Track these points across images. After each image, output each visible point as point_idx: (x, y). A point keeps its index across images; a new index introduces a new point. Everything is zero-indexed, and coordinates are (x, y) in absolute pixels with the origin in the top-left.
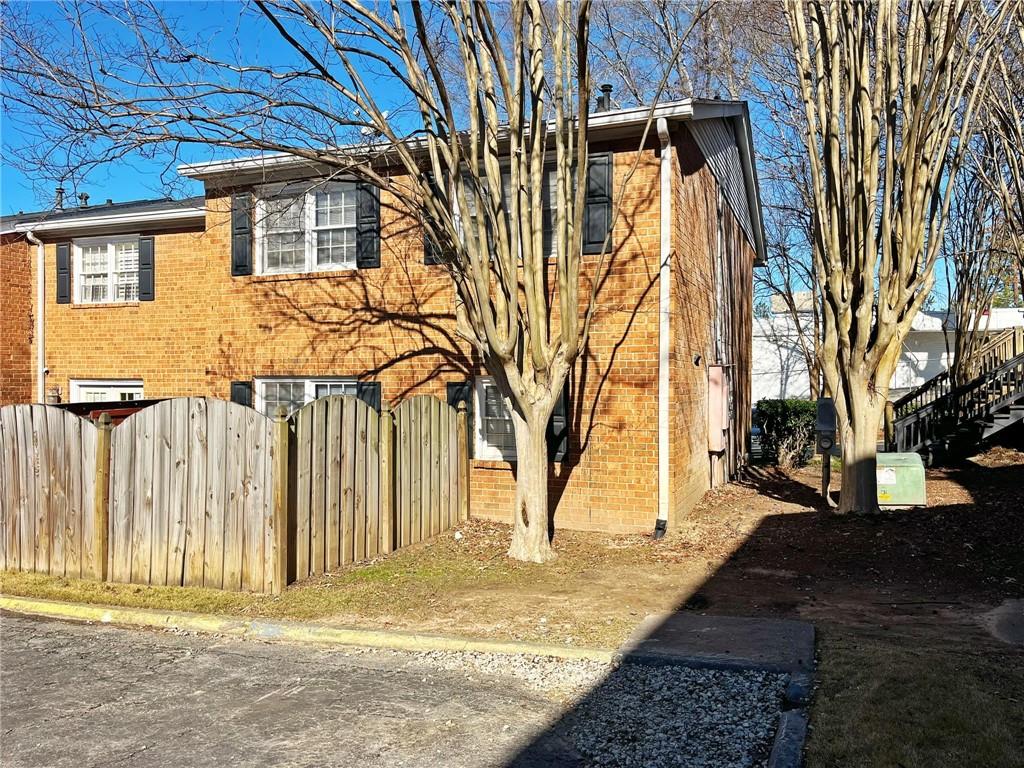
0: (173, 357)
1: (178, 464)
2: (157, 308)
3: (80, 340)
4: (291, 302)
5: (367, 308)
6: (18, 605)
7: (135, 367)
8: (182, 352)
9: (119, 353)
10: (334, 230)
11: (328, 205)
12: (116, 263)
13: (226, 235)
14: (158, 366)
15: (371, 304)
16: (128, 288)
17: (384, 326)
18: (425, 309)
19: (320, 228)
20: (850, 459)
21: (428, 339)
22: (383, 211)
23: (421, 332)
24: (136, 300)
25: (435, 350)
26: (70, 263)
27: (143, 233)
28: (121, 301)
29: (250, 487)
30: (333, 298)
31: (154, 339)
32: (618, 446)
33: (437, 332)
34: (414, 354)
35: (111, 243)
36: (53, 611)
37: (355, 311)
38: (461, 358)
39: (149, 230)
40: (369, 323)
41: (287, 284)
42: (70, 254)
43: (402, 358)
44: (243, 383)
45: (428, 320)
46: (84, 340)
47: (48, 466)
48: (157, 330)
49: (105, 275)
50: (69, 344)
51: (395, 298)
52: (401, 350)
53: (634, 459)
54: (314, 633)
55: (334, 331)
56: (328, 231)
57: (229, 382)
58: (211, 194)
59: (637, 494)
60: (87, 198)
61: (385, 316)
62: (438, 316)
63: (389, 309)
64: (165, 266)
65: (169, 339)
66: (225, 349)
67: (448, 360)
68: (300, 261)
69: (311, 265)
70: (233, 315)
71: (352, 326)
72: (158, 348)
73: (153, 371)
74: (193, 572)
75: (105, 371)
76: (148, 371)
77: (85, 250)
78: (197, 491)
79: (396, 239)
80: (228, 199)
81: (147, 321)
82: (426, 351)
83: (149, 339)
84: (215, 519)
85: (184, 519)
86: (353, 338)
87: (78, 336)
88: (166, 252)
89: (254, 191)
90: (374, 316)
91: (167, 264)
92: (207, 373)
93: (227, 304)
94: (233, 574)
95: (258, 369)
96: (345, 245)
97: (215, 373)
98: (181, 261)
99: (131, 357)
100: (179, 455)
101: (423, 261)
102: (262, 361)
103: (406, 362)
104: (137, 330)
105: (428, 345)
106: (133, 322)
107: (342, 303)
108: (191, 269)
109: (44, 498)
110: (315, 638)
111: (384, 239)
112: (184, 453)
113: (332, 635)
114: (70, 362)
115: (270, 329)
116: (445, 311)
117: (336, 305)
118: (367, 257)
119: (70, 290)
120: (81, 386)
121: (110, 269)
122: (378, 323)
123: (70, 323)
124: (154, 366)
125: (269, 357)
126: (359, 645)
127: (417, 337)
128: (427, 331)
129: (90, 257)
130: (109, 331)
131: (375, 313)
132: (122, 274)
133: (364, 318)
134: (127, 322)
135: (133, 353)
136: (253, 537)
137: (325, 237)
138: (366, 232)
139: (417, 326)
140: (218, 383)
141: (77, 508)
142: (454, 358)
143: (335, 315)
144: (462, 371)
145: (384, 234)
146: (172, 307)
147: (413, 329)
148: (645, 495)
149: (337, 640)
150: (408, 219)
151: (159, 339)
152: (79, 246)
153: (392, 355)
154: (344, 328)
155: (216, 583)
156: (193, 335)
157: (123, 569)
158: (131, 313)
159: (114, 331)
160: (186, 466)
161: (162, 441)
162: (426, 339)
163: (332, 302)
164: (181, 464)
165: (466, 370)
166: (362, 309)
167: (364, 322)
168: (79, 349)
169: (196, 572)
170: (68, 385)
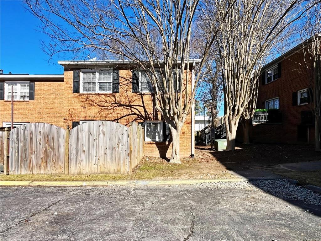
0: (41, 116)
1: (95, 140)
2: (35, 102)
3: (7, 111)
4: (92, 101)
5: (116, 103)
6: (47, 183)
7: (27, 119)
8: (44, 115)
9: (21, 115)
10: (104, 83)
11: (103, 76)
12: (20, 89)
13: (71, 82)
14: (35, 119)
15: (117, 102)
16: (24, 97)
17: (120, 108)
18: (132, 104)
19: (100, 82)
20: (230, 139)
21: (133, 111)
22: (120, 78)
23: (130, 109)
24: (28, 100)
25: (135, 114)
26: (4, 88)
27: (30, 81)
28: (22, 100)
29: (120, 146)
30: (105, 100)
31: (34, 111)
32: (182, 137)
33: (135, 109)
34: (129, 115)
35: (19, 83)
36: (62, 184)
37: (112, 104)
38: (142, 116)
39: (33, 80)
40: (116, 107)
41: (91, 96)
42: (4, 85)
43: (125, 116)
44: (76, 122)
45: (133, 107)
46: (9, 111)
47: (45, 142)
48: (35, 109)
49: (16, 93)
50: (3, 112)
51: (123, 101)
52: (125, 114)
53: (185, 140)
54: (158, 182)
55: (106, 109)
56: (102, 83)
57: (72, 122)
58: (66, 70)
59: (186, 148)
60: (3, 71)
61: (121, 105)
62: (136, 106)
63: (122, 103)
64: (38, 91)
65: (39, 111)
66: (71, 113)
67: (138, 117)
68: (94, 90)
69: (97, 91)
70: (73, 103)
71: (111, 107)
72: (36, 114)
73: (34, 120)
74: (101, 170)
75: (16, 120)
76: (32, 120)
77: (9, 85)
78: (102, 147)
79: (124, 86)
80: (72, 72)
81: (31, 106)
82: (132, 114)
83: (32, 111)
84: (108, 155)
85: (97, 155)
86: (112, 111)
87: (7, 109)
88: (39, 87)
89: (80, 70)
90: (118, 105)
91: (39, 90)
92: (64, 119)
93: (71, 100)
94: (115, 170)
95: (81, 119)
96: (107, 87)
97: (66, 119)
98: (44, 90)
99: (25, 116)
100: (95, 137)
101: (131, 91)
102: (83, 116)
103: (126, 117)
104: (28, 108)
105: (133, 113)
106: (27, 106)
107: (108, 101)
108: (47, 92)
109: (43, 152)
110: (159, 184)
111: (120, 86)
112: (97, 136)
113: (164, 182)
114: (3, 117)
115: (85, 108)
116: (138, 104)
117: (106, 102)
118: (116, 90)
119: (4, 96)
120: (6, 124)
121: (18, 91)
122: (119, 107)
123: (3, 106)
124: (34, 118)
125: (85, 115)
126: (173, 184)
127: (130, 111)
128: (132, 109)
129: (11, 87)
130: (18, 108)
131: (118, 104)
132: (22, 93)
133: (115, 105)
134: (25, 106)
135: (27, 115)
136: (121, 159)
137: (101, 84)
138: (115, 83)
139: (130, 108)
140: (68, 122)
141: (57, 154)
142: (140, 116)
143: (106, 104)
144: (142, 119)
145: (120, 84)
146: (40, 102)
147: (129, 109)
148: (188, 148)
149: (166, 183)
150: (128, 81)
151: (36, 111)
152: (7, 83)
153: (123, 115)
154: (109, 108)
155: (109, 172)
156: (47, 110)
157: (75, 171)
158: (26, 103)
159: (20, 108)
160: (98, 140)
161: (89, 133)
162: (132, 111)
163: (105, 101)
164: (96, 140)
165: (143, 119)
166: (114, 103)
167: (115, 107)
168: (7, 113)
169: (102, 170)
170: (2, 124)
